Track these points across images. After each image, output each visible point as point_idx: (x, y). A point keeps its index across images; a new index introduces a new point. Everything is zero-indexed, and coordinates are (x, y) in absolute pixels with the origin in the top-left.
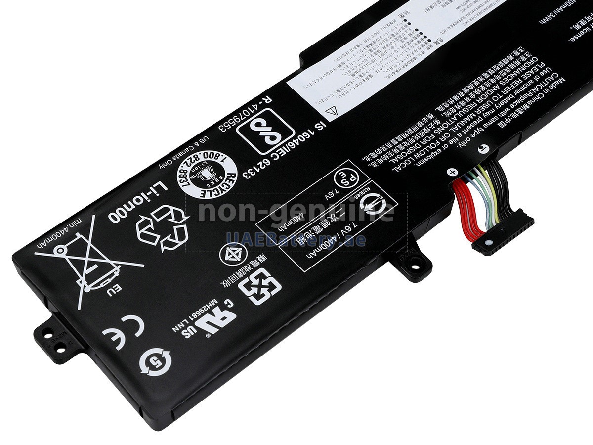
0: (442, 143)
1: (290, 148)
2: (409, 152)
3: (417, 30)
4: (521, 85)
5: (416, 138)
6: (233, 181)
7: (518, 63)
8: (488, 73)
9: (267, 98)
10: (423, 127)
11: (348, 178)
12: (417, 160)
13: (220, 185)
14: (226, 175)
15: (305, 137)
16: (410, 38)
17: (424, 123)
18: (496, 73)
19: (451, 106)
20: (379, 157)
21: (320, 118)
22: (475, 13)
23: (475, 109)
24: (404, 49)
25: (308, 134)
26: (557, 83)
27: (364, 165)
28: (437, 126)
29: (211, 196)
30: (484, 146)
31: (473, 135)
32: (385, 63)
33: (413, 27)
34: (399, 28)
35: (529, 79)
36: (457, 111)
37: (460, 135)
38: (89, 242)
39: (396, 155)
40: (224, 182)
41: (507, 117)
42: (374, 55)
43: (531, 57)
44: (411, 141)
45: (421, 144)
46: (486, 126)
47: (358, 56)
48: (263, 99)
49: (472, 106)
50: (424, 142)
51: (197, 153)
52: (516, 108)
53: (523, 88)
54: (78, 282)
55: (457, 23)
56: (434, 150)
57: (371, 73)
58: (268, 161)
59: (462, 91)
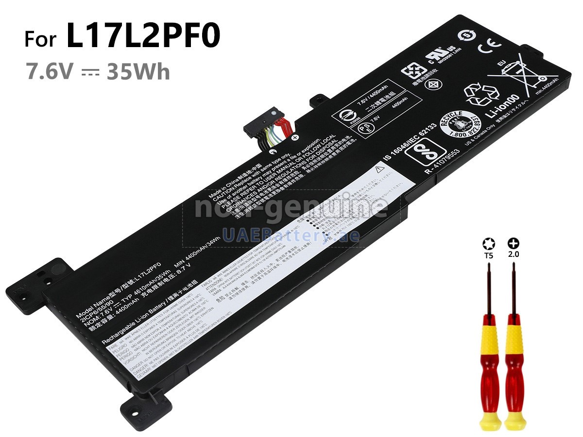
0: (301, 156)
1: (407, 143)
2: (324, 148)
3: (318, 228)
4: (241, 192)
5: (319, 159)
6: (442, 121)
8: (265, 199)
9: (429, 173)
10: (314, 165)
11: (365, 128)
12: (319, 143)
13: (450, 119)
14: (448, 124)
15: (397, 150)
16: (323, 223)
17: (313, 167)
18: (259, 199)
19: (293, 178)
20: (345, 143)
21: (388, 163)
22: (270, 243)
23: (276, 176)
25: (396, 152)
26: (215, 194)
27: (355, 136)
28: (305, 165)
29: (455, 113)
30: (272, 153)
31: (279, 159)
33: (321, 230)
34: (332, 230)
35: (235, 196)
36: (289, 174)
37: (289, 160)
38: (526, 84)
39: (333, 145)
40: (448, 121)
41: (255, 171)
44: (322, 156)
45: (316, 155)
46: (270, 165)
48: (431, 172)
49: (279, 178)
50: (314, 156)
51: (470, 135)
52: (247, 177)
53: (241, 189)
54: (525, 65)
56: (307, 152)
58: (421, 134)
59: (285, 188)
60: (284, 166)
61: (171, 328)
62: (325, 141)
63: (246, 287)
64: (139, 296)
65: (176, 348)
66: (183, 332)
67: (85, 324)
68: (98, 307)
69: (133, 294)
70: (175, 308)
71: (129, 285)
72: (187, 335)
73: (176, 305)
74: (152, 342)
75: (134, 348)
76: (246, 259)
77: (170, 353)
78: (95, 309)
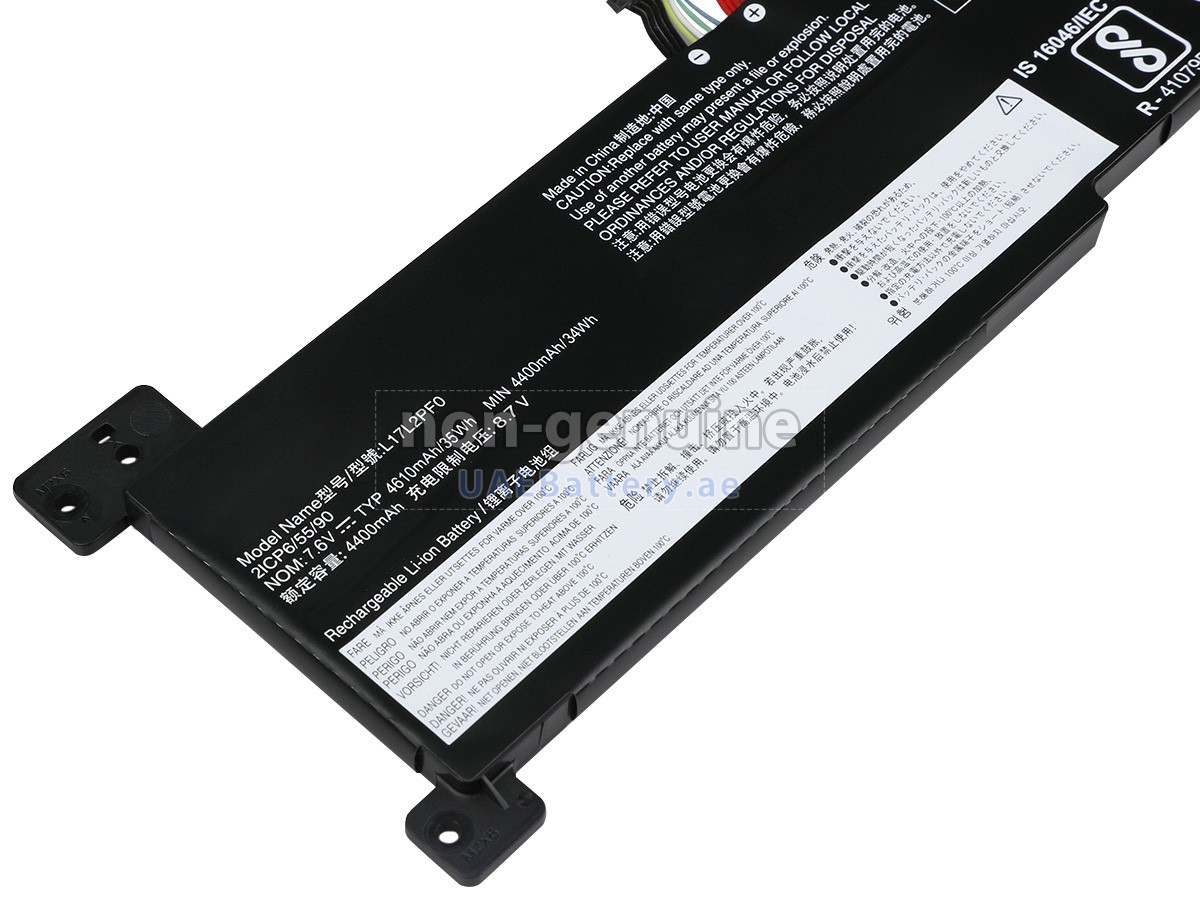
0: (779, 67)
1: (1074, 24)
2: (841, 44)
3: (865, 284)
4: (633, 180)
5: (831, 75)
7: (641, 225)
8: (701, 201)
9: (1149, 111)
10: (820, 95)
12: (824, 27)
15: (1050, 45)
16: (878, 267)
17: (820, 102)
18: (684, 202)
19: (770, 135)
20: (898, 26)
21: (1029, 84)
22: (740, 331)
23: (721, 131)
24: (885, 245)
25: (1046, 51)
26: (560, 189)
27: (923, 5)
28: (794, 96)
30: (699, 62)
31: (721, 80)
32: (921, 215)
33: (875, 290)
34: (904, 288)
35: (616, 194)
36: (757, 124)
39: (866, 33)
41: (659, 117)
42: (948, 227)
43: (613, 240)
44: (840, 67)
45: (821, 63)
46: (698, 97)
47: (981, 221)
48: (1156, 108)
49: (729, 136)
50: (814, 69)
52: (640, 135)
53: (628, 173)
55: (778, 307)
56: (793, 54)
57: (947, 191)
59: (751, 165)
60: (737, 98)
61: (510, 589)
62: (842, 22)
63: (697, 462)
64: (401, 496)
65: (535, 647)
66: (544, 598)
67: (266, 583)
68: (293, 532)
69: (384, 491)
70: (510, 531)
71: (366, 464)
72: (557, 607)
73: (511, 520)
74: (464, 629)
75: (419, 650)
76: (680, 382)
77: (519, 660)
78: (286, 538)
